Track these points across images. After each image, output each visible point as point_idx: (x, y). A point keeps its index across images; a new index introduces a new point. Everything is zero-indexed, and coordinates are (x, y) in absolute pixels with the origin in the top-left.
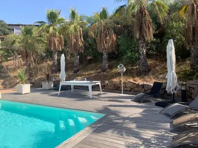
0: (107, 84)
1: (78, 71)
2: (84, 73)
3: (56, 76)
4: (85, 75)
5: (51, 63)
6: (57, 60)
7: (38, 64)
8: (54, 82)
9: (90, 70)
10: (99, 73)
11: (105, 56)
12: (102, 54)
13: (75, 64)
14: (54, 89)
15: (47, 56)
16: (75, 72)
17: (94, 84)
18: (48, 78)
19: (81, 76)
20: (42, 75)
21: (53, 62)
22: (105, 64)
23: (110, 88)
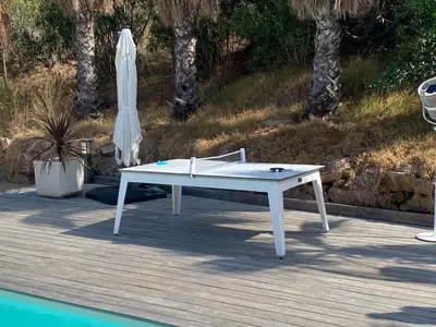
0: (345, 177)
1: (190, 109)
2: (223, 121)
3: (97, 132)
4: (228, 130)
5: (65, 71)
6: (96, 60)
7: (14, 75)
8: (89, 158)
9: (250, 106)
10: (296, 118)
11: (327, 36)
12: (310, 27)
13: (179, 78)
14: (90, 196)
15: (51, 39)
16: (181, 114)
17: (294, 183)
18: (60, 143)
19: (211, 136)
20: (30, 124)
21: (78, 67)
22: (326, 74)
23: (359, 195)
